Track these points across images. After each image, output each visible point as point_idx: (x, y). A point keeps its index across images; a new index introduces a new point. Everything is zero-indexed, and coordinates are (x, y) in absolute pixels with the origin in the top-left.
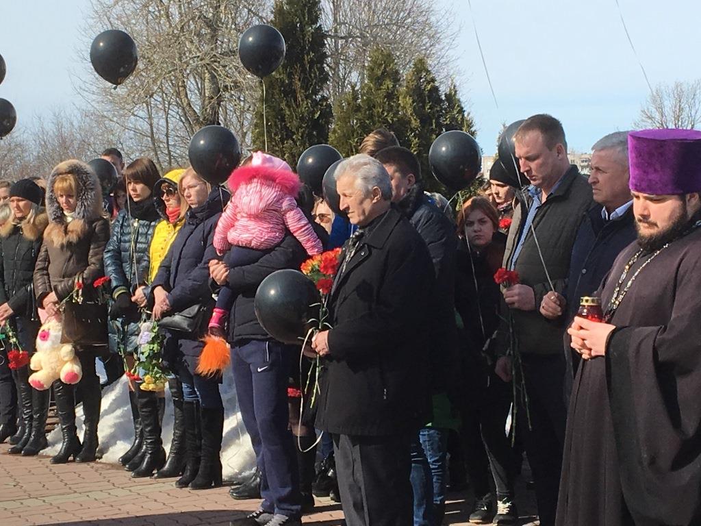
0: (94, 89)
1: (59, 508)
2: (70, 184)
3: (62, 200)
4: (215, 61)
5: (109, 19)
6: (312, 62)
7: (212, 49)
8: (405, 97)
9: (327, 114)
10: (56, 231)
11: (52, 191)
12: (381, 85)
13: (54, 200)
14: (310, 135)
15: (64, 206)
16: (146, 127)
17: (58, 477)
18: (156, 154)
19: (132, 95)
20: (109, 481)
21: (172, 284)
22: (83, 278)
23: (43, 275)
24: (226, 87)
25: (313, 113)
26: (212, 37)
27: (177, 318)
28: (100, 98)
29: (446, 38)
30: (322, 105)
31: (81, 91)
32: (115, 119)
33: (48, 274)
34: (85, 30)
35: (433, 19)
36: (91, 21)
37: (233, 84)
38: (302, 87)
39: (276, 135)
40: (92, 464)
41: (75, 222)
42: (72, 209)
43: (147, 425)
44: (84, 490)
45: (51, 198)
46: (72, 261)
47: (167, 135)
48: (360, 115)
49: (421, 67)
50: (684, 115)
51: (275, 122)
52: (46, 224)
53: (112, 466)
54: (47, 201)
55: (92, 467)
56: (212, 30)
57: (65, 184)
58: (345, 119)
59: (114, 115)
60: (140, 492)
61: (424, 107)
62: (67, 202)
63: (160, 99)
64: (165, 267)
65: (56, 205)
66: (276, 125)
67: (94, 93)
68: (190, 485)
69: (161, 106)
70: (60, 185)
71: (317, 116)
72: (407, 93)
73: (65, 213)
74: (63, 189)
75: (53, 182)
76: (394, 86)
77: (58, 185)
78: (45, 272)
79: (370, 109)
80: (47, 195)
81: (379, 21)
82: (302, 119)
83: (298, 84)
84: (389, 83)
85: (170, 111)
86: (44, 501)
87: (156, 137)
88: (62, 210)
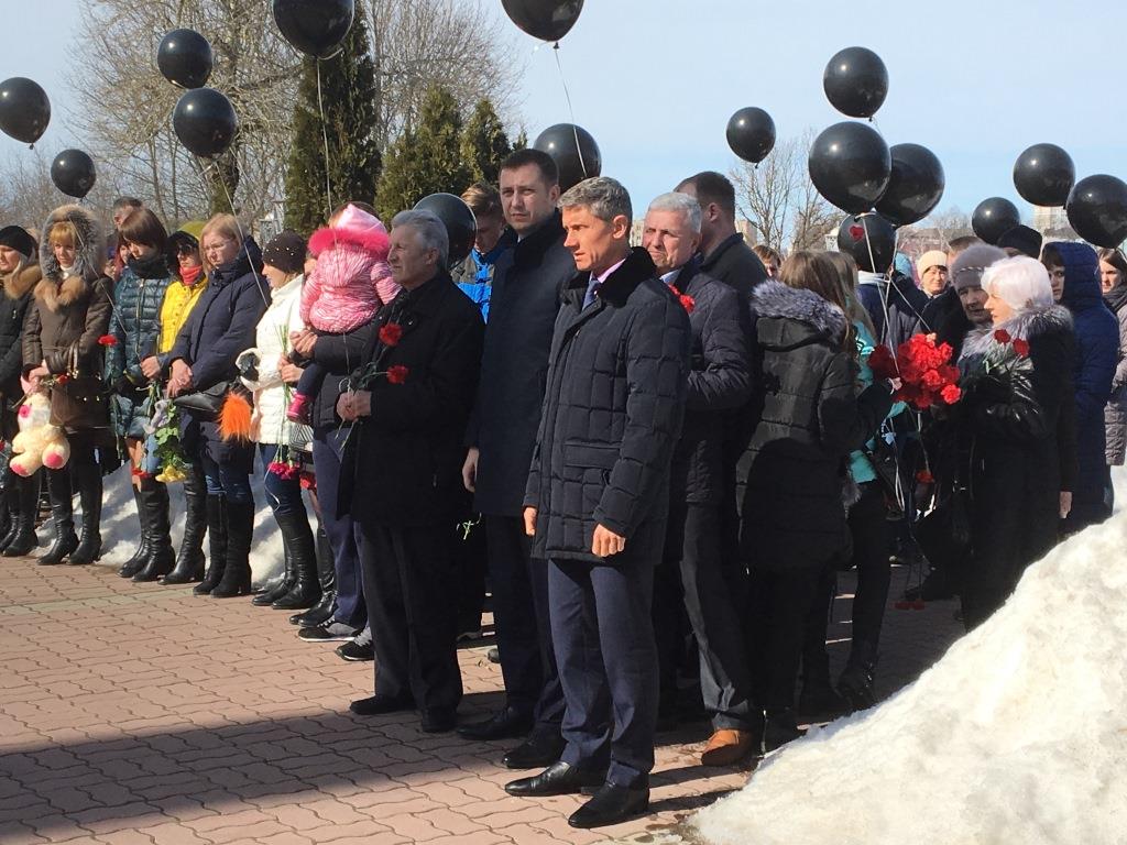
0: (85, 122)
1: (49, 617)
2: (70, 235)
3: (59, 251)
4: (234, 96)
5: (104, 39)
6: (357, 101)
7: (230, 81)
8: (467, 145)
9: (375, 161)
10: (48, 290)
11: (47, 241)
12: (439, 129)
13: (48, 252)
14: (353, 187)
15: (61, 259)
16: (148, 170)
17: (47, 581)
18: (160, 204)
19: (133, 132)
20: (108, 587)
21: (193, 358)
22: (79, 348)
23: (32, 341)
24: (247, 126)
25: (359, 160)
26: (231, 67)
27: (200, 397)
28: (92, 135)
29: (507, 79)
30: (368, 151)
31: (70, 125)
32: (110, 160)
33: (39, 340)
34: (75, 52)
35: (492, 55)
36: (82, 41)
37: (254, 124)
38: (345, 129)
39: (313, 185)
40: (88, 567)
41: (71, 279)
42: (70, 262)
43: (152, 522)
44: (80, 596)
45: (45, 250)
46: (67, 326)
47: (174, 181)
48: (413, 164)
49: (486, 111)
50: (778, 178)
51: (312, 170)
52: (39, 278)
53: (113, 569)
54: (40, 252)
55: (88, 570)
56: (231, 58)
57: (64, 234)
58: (396, 169)
59: (109, 156)
60: (147, 600)
61: (488, 158)
62: (65, 254)
63: (166, 138)
64: (184, 336)
65: (52, 258)
66: (314, 174)
67: (84, 128)
68: (212, 592)
69: (167, 147)
70: (58, 234)
71: (362, 164)
72: (470, 140)
73: (62, 267)
74: (61, 238)
75: (50, 230)
76: (455, 132)
77: (56, 233)
78: (35, 337)
79: (426, 157)
80: (42, 245)
81: (429, 56)
82: (345, 167)
83: (341, 125)
84: (448, 129)
85: (178, 154)
86: (31, 609)
87: (161, 183)
88: (58, 263)
